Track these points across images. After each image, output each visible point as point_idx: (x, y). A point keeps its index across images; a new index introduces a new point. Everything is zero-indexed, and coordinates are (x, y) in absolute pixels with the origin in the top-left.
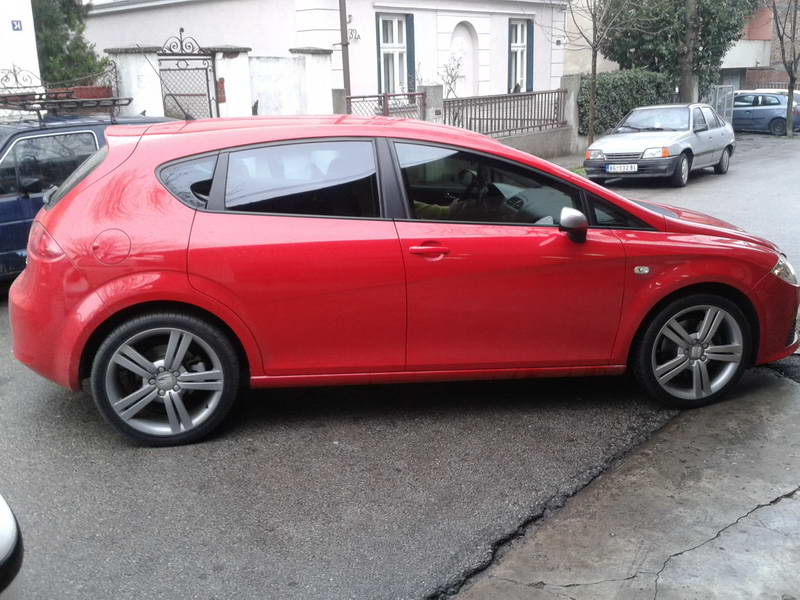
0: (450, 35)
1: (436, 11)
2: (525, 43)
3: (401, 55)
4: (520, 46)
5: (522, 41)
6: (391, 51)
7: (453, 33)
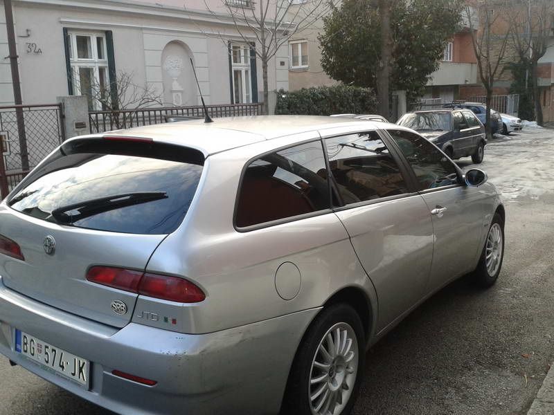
0: (161, 52)
1: (141, 29)
2: (249, 63)
3: (101, 70)
4: (243, 65)
5: (246, 62)
6: (88, 65)
7: (163, 51)
